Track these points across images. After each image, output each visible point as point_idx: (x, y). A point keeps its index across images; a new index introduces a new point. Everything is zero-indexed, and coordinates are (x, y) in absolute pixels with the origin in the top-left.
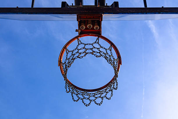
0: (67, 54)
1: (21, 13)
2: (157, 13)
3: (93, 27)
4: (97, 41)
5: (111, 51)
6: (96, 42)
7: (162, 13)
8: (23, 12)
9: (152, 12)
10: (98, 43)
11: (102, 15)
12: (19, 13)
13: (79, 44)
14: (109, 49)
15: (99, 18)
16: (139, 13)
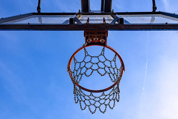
0: (75, 64)
1: (32, 30)
2: (160, 30)
3: (99, 40)
4: (103, 52)
5: (115, 62)
6: (101, 54)
7: (165, 30)
8: (34, 29)
9: (156, 29)
10: (103, 55)
11: (108, 32)
12: (30, 30)
13: (86, 56)
14: (113, 60)
15: (105, 34)
16: (143, 30)
